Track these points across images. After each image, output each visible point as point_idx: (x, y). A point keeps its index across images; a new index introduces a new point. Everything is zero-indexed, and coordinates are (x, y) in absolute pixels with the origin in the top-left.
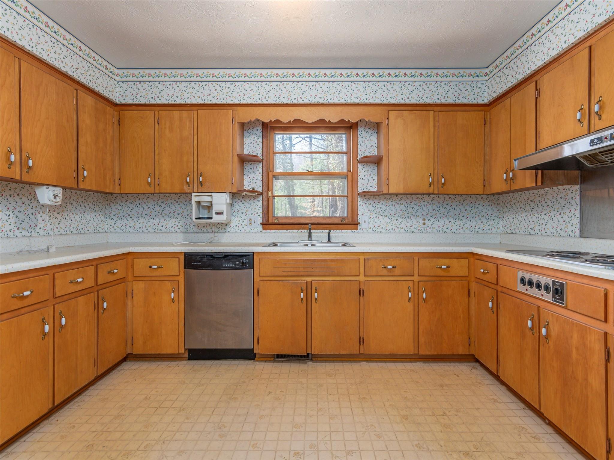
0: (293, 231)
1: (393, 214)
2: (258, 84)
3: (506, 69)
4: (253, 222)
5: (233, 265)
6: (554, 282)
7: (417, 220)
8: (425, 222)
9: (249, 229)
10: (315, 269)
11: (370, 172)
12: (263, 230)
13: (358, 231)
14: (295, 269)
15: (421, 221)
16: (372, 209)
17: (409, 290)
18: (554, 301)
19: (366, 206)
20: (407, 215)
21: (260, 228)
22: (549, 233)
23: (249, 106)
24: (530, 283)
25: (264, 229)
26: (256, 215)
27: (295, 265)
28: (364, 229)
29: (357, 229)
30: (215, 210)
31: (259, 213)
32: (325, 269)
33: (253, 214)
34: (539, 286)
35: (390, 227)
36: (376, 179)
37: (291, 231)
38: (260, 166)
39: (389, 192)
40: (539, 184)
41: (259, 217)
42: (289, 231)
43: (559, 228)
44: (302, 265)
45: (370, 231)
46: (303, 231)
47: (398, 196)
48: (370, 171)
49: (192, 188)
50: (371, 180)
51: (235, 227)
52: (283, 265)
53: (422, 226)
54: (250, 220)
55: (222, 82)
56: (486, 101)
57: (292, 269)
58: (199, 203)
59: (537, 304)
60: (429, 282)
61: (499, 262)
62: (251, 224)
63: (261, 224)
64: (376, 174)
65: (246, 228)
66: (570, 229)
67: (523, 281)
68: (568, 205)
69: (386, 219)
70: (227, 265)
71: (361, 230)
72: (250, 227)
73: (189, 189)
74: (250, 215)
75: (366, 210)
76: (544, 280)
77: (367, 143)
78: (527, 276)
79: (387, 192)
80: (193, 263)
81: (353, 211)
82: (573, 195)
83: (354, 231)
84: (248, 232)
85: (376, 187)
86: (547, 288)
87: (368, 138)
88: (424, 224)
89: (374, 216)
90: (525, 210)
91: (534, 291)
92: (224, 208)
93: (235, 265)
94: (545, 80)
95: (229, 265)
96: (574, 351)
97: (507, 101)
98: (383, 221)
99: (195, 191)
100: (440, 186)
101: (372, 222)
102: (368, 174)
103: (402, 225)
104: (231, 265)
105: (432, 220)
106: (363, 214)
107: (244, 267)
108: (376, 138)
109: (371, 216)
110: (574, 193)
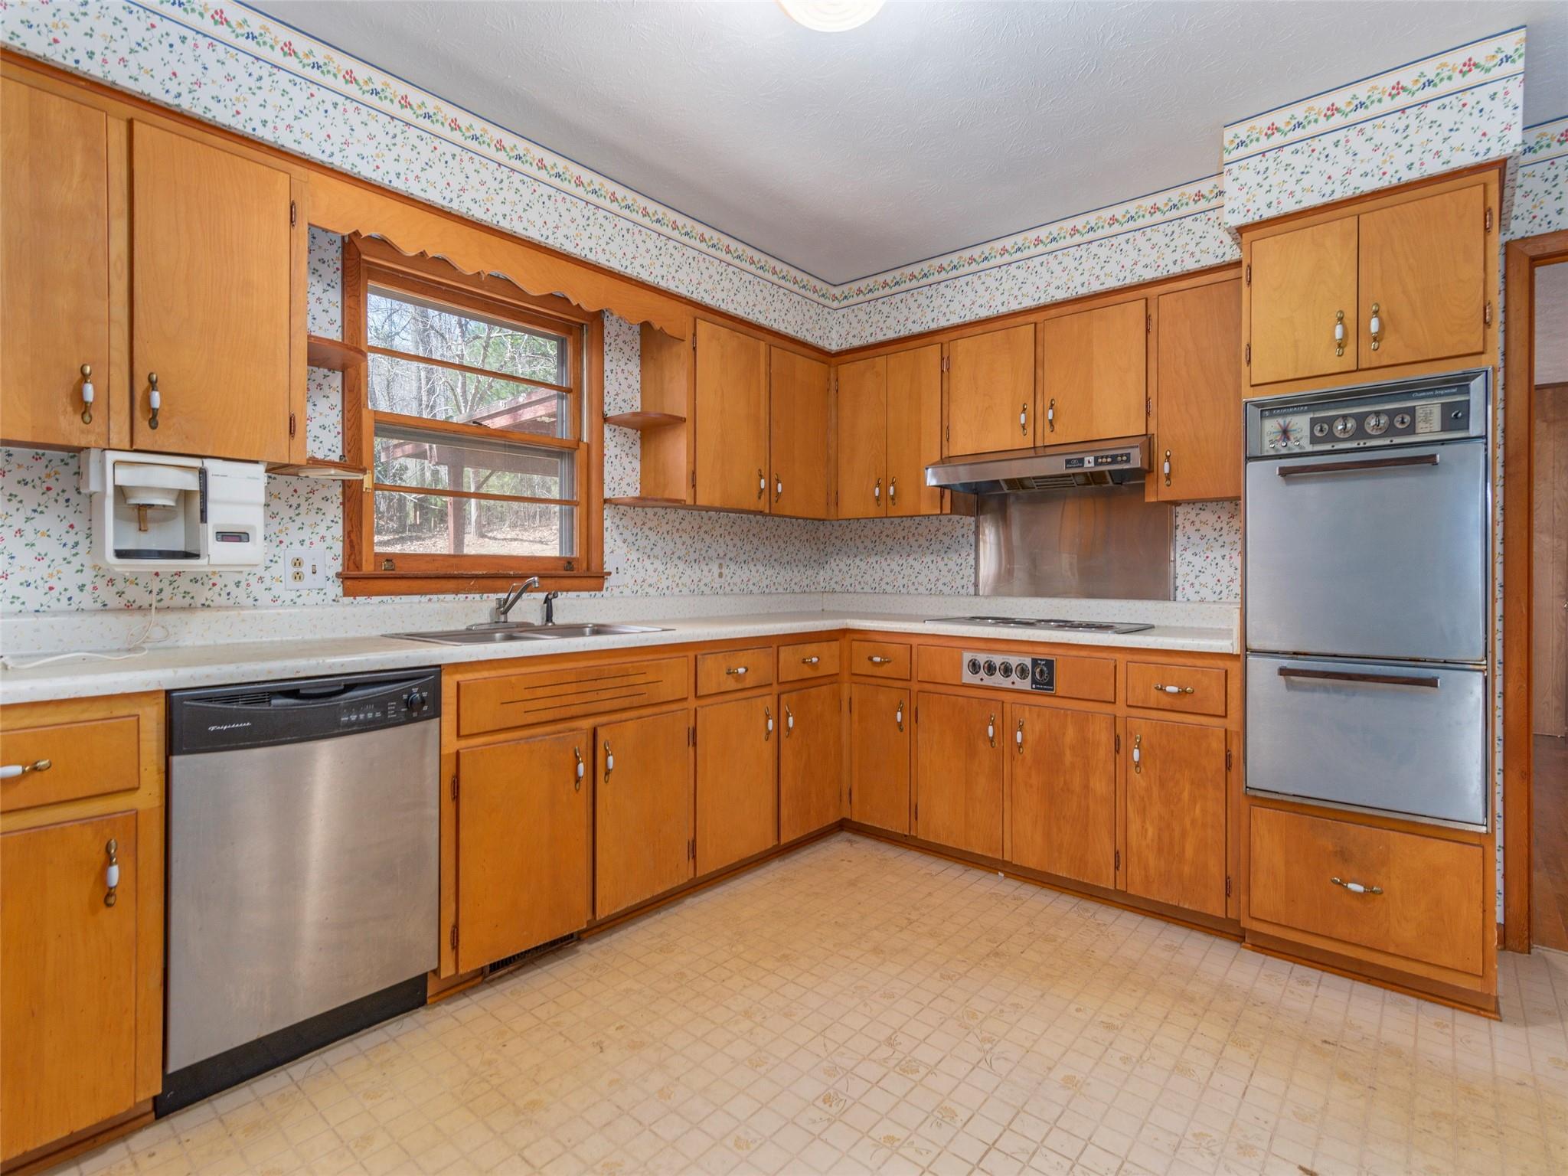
0: (441, 597)
1: (669, 553)
2: (393, 124)
3: (884, 303)
4: (306, 569)
5: (378, 714)
6: (1035, 662)
7: (710, 566)
8: (723, 570)
9: (293, 595)
10: (604, 695)
11: (627, 451)
12: (345, 595)
13: (602, 593)
14: (557, 702)
15: (716, 570)
16: (631, 539)
17: (768, 717)
18: (1036, 688)
19: (619, 532)
20: (693, 556)
21: (335, 589)
22: (922, 589)
23: (359, 184)
24: (991, 669)
25: (347, 593)
26: (320, 547)
27: (557, 690)
28: (614, 588)
29: (600, 589)
30: (215, 526)
31: (329, 538)
32: (624, 692)
33: (307, 542)
34: (1007, 671)
35: (664, 584)
36: (638, 469)
37: (434, 597)
38: (334, 385)
39: (697, 503)
40: (947, 509)
41: (330, 555)
42: (428, 597)
43: (941, 582)
44: (573, 688)
45: (627, 592)
46: (470, 596)
47: (679, 511)
48: (628, 445)
49: (104, 429)
50: (629, 467)
51: (231, 588)
52: (528, 695)
53: (717, 579)
54: (297, 563)
55: (257, 59)
56: (834, 347)
57: (549, 703)
58: (121, 492)
59: (999, 698)
60: (794, 694)
61: (914, 641)
62: (298, 576)
63: (338, 575)
64: (639, 457)
65: (278, 589)
66: (959, 583)
67: (974, 667)
68: (955, 546)
69: (657, 563)
70: (354, 718)
71: (609, 589)
72: (298, 584)
73: (89, 432)
74: (297, 544)
75: (619, 543)
76: (1014, 661)
77: (621, 377)
78: (982, 658)
79: (693, 503)
80: (213, 728)
81: (592, 541)
82: (965, 531)
83: (593, 593)
84: (288, 602)
85: (638, 486)
86: (1023, 672)
87: (622, 364)
88: (721, 575)
89: (634, 556)
90: (875, 552)
91: (997, 680)
92: (253, 518)
93: (385, 713)
94: (963, 347)
95: (362, 716)
96: (1068, 752)
97: (880, 362)
98: (651, 568)
99: (114, 443)
100: (774, 498)
101: (631, 571)
102: (623, 455)
103: (685, 579)
104: (370, 715)
105: (733, 567)
106: (612, 552)
107: (415, 714)
108: (639, 369)
109: (629, 556)
110: (966, 528)
